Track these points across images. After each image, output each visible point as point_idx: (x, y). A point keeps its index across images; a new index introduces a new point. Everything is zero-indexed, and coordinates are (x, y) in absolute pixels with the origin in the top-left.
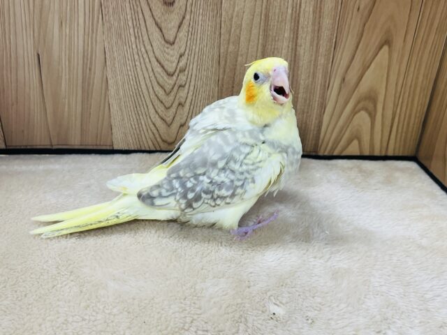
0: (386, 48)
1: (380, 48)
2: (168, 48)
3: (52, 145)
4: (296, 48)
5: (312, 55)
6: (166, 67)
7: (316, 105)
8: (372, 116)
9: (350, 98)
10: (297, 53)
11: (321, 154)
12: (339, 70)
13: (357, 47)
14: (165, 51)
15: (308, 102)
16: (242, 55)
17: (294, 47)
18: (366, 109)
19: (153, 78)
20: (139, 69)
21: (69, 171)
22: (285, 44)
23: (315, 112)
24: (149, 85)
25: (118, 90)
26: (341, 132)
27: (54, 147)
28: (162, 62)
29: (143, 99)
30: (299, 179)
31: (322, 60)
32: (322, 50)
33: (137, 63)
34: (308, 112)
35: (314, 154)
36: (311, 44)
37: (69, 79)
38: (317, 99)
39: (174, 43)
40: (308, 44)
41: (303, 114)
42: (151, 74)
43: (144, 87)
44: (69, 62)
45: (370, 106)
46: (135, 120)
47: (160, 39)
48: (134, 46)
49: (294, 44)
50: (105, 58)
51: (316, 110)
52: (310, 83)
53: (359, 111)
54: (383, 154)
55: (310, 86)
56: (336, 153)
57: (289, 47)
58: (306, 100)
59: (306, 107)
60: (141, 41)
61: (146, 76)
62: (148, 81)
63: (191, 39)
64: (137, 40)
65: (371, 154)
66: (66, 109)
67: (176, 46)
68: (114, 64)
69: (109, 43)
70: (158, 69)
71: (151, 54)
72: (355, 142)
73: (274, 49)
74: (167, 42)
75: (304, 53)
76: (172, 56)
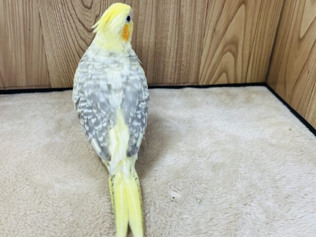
0: (243, 6)
1: (240, 6)
2: (87, 11)
3: (5, 88)
4: (180, 9)
5: (191, 13)
6: (86, 26)
7: (196, 49)
8: (235, 56)
9: (220, 43)
10: (181, 12)
11: (201, 84)
12: (211, 23)
13: (223, 6)
14: (85, 14)
15: (190, 47)
16: (141, 15)
17: (179, 8)
18: (231, 51)
19: (77, 35)
20: (66, 29)
21: (19, 106)
22: (172, 6)
23: (196, 55)
24: (74, 39)
25: (51, 44)
26: (214, 68)
27: (7, 89)
28: (83, 22)
29: (70, 50)
30: (186, 103)
31: (198, 17)
32: (199, 9)
33: (65, 24)
34: (190, 55)
35: (196, 84)
36: (191, 6)
37: (14, 37)
38: (197, 45)
39: (91, 8)
40: (188, 5)
41: (187, 56)
42: (76, 32)
43: (70, 41)
44: (13, 25)
45: (234, 49)
46: (66, 66)
47: (81, 5)
48: (61, 11)
49: (179, 6)
50: (41, 21)
51: (196, 54)
52: (191, 33)
53: (226, 52)
54: (244, 82)
55: (191, 36)
56: (211, 83)
57: (175, 8)
58: (188, 46)
59: (189, 51)
60: (67, 7)
61: (72, 33)
62: (73, 37)
63: (103, 4)
64: (64, 7)
65: (235, 83)
66: (14, 60)
67: (93, 10)
68: (47, 25)
69: (42, 9)
70: (81, 28)
71: (74, 16)
72: (224, 75)
73: (164, 9)
74: (86, 7)
75: (186, 12)
76: (90, 17)
